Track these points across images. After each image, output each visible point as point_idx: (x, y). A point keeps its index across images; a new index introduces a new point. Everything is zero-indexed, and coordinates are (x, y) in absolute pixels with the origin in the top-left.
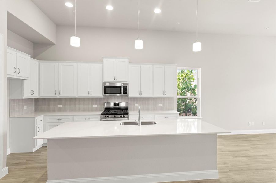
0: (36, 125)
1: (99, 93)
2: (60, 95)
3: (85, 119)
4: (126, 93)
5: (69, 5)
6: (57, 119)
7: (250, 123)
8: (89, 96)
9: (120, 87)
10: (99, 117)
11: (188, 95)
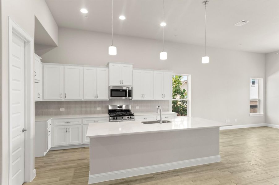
0: (47, 129)
1: (104, 96)
2: (66, 99)
3: (94, 122)
4: (131, 96)
5: (84, 11)
6: (66, 123)
7: (226, 120)
8: (95, 99)
9: (125, 91)
10: (108, 119)
11: (178, 97)
